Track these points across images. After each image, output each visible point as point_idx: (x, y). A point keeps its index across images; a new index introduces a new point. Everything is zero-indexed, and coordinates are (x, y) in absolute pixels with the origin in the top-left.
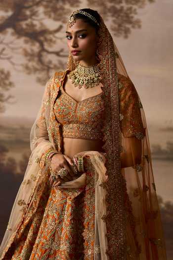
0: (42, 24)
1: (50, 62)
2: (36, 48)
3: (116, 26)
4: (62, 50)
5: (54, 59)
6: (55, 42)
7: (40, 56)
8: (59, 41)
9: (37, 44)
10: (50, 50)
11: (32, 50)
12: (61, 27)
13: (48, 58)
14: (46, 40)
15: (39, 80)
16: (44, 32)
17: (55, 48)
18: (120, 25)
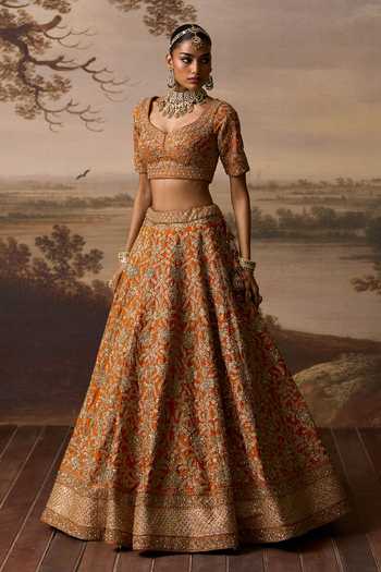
0: (23, 14)
1: (41, 79)
2: (15, 55)
3: (154, 17)
4: (61, 59)
5: (48, 74)
6: (47, 45)
7: (21, 68)
8: (54, 43)
9: (17, 49)
10: (39, 58)
11: (8, 60)
12: (58, 19)
13: (36, 72)
14: (32, 41)
15: (21, 111)
16: (28, 27)
17: (49, 55)
18: (160, 16)
